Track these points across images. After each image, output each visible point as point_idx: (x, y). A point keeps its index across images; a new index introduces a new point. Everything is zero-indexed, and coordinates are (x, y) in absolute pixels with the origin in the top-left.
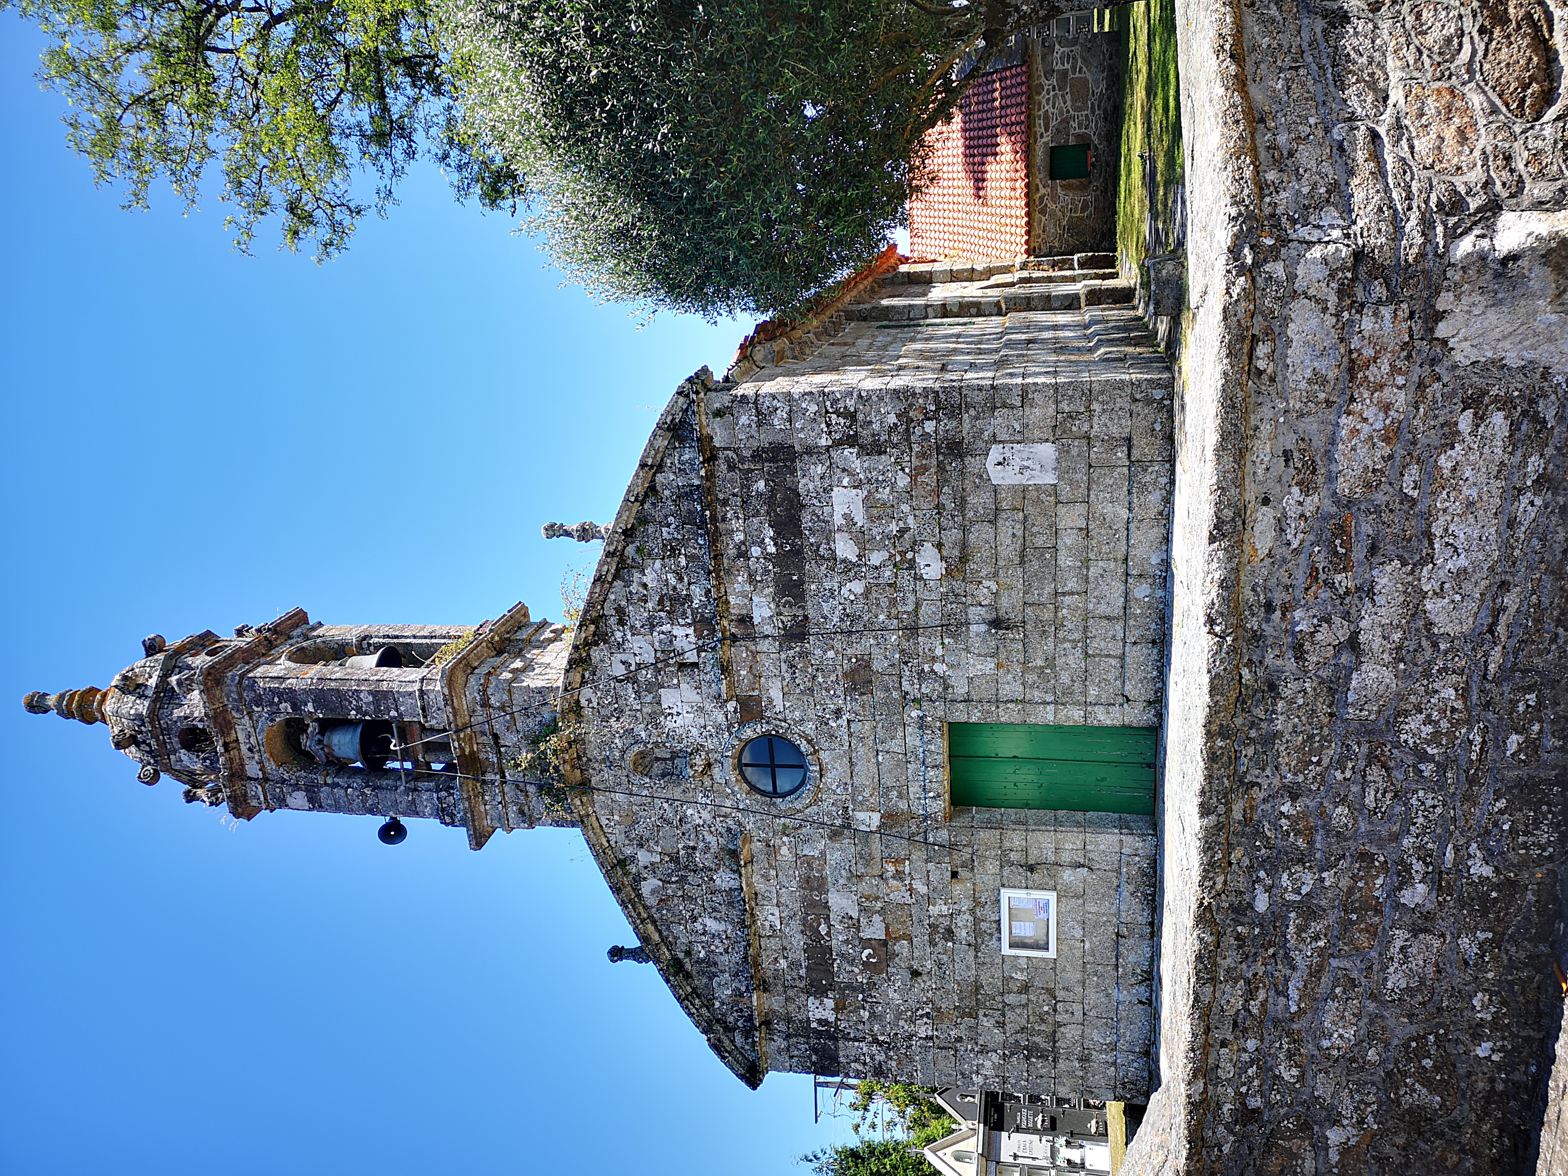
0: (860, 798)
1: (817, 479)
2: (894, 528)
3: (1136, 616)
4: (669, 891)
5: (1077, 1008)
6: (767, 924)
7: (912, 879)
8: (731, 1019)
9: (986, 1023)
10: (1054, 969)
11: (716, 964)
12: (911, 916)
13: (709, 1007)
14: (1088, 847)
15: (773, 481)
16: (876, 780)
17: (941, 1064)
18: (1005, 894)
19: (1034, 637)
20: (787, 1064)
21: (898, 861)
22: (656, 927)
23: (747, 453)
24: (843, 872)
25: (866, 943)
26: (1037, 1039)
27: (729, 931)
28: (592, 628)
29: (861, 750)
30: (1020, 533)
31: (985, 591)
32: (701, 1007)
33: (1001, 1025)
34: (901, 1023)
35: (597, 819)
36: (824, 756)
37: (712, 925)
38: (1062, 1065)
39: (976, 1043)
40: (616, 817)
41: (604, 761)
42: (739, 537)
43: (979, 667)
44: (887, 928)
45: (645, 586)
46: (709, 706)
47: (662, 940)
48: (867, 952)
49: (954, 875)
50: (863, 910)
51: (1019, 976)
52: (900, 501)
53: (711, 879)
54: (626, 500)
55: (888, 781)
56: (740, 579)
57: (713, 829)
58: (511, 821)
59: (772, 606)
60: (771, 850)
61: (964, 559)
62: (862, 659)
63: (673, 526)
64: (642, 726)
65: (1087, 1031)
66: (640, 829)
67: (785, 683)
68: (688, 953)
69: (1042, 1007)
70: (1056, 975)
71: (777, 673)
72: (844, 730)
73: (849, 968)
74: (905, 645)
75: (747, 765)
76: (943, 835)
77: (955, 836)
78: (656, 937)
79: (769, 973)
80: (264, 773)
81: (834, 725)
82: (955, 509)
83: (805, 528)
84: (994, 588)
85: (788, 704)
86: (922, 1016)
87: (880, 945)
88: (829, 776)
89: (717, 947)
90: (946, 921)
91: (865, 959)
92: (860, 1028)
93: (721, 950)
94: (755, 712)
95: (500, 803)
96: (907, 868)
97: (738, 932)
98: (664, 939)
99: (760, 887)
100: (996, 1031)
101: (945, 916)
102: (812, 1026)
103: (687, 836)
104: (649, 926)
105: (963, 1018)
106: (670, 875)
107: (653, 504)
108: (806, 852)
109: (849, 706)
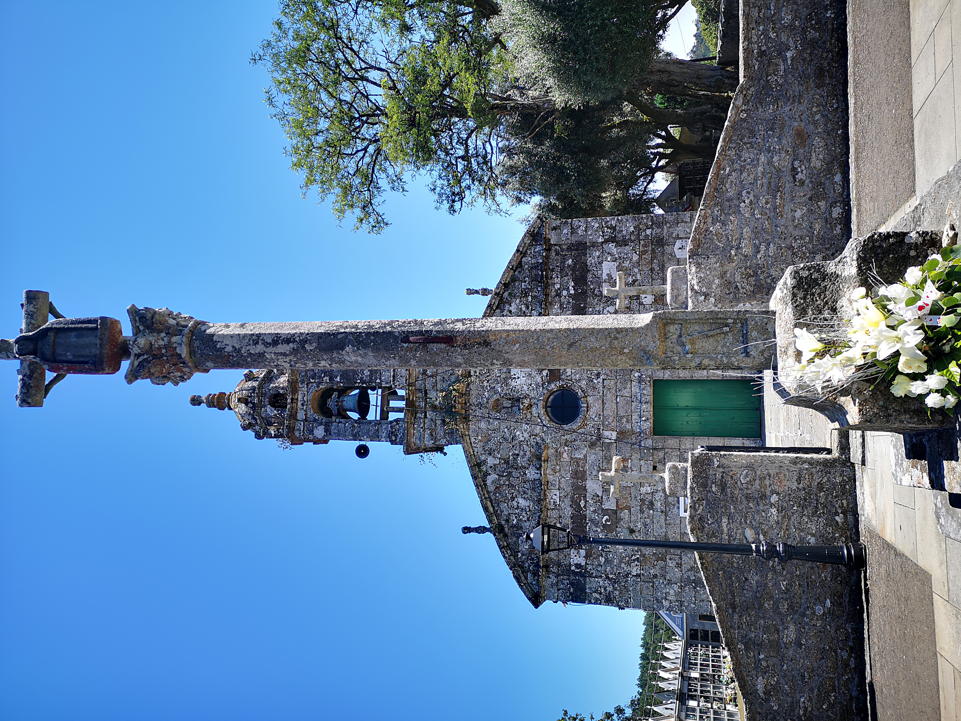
0: (607, 423)
1: (596, 258)
2: (630, 279)
4: (502, 482)
6: (552, 501)
7: (632, 471)
8: (526, 565)
9: (671, 564)
11: (522, 528)
12: (631, 494)
13: (516, 556)
15: (576, 259)
16: (615, 413)
17: (645, 592)
20: (556, 595)
21: (625, 460)
22: (492, 504)
23: (565, 247)
24: (595, 467)
25: (605, 512)
27: (531, 506)
29: (609, 396)
32: (511, 555)
33: (679, 565)
34: (623, 565)
35: (470, 439)
36: (590, 399)
37: (523, 503)
39: (665, 579)
40: (480, 438)
41: (477, 405)
42: (557, 286)
44: (617, 502)
45: (511, 312)
46: (534, 373)
48: (605, 518)
49: (655, 468)
50: (605, 491)
52: (634, 267)
53: (525, 474)
54: (508, 267)
55: (622, 413)
56: (556, 307)
57: (529, 443)
58: (425, 439)
60: (558, 455)
63: (527, 282)
64: (500, 385)
66: (491, 445)
68: (507, 521)
72: (601, 384)
73: (595, 529)
75: (549, 407)
76: (649, 443)
77: (656, 443)
78: (491, 509)
80: (306, 417)
81: (596, 382)
82: (659, 270)
83: (589, 281)
85: (573, 371)
86: (634, 560)
87: (613, 513)
88: (592, 410)
89: (523, 517)
90: (650, 497)
91: (604, 523)
92: (599, 569)
93: (525, 519)
94: (557, 376)
95: (422, 428)
96: (630, 464)
97: (536, 507)
98: (495, 511)
99: (550, 478)
100: (676, 570)
101: (649, 493)
102: (572, 569)
103: (515, 448)
104: (488, 502)
105: (658, 561)
106: (503, 472)
107: (519, 272)
108: (576, 456)
109: (604, 372)
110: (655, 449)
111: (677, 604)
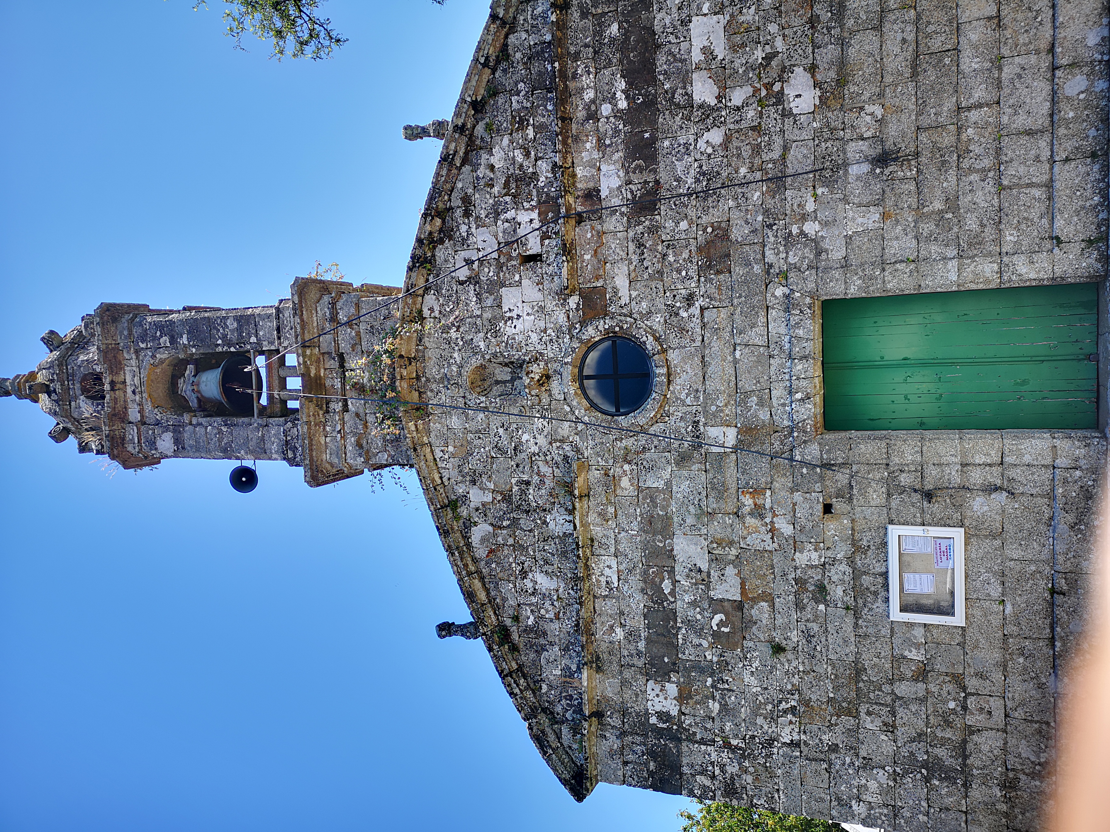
0: (713, 408)
1: (674, 10)
2: (759, 54)
3: (1067, 122)
4: (500, 539)
5: (996, 704)
6: (603, 579)
7: (775, 515)
8: (559, 709)
9: (871, 724)
10: (962, 645)
11: (545, 634)
12: (772, 567)
13: (536, 691)
14: (1007, 459)
15: (627, 22)
16: (732, 384)
17: (811, 782)
18: (894, 531)
19: (931, 172)
20: (620, 773)
21: (757, 492)
22: (484, 585)
24: (691, 508)
25: (717, 605)
26: (940, 752)
27: (561, 590)
28: (438, 222)
29: (716, 345)
30: (911, 37)
31: (868, 118)
32: (526, 689)
33: (890, 728)
34: (760, 720)
35: (432, 452)
36: (673, 356)
37: (543, 582)
38: (977, 793)
39: (857, 755)
40: (451, 449)
41: (441, 380)
42: (589, 95)
43: (860, 220)
44: (743, 584)
45: (492, 168)
46: (550, 305)
47: (490, 602)
49: (828, 509)
50: (715, 559)
51: (913, 654)
52: (766, 20)
53: (545, 522)
54: (476, 60)
55: (746, 383)
56: (588, 145)
57: (548, 458)
58: (348, 455)
59: (621, 173)
60: (611, 481)
61: (842, 82)
62: (719, 228)
63: (523, 93)
64: (481, 335)
65: (1012, 741)
66: (474, 463)
67: (632, 268)
68: (516, 619)
69: (945, 702)
70: (965, 654)
71: (624, 256)
72: (696, 321)
73: (696, 641)
74: (770, 203)
75: (588, 377)
76: (813, 451)
77: (829, 451)
78: (482, 596)
79: (604, 646)
80: (142, 416)
81: (685, 315)
82: (831, 19)
83: (660, 73)
84: (879, 111)
85: (634, 294)
86: (785, 712)
87: (734, 609)
88: (678, 381)
89: (547, 611)
90: (817, 574)
91: (715, 628)
92: (708, 726)
93: (551, 615)
94: (599, 307)
95: (339, 432)
96: (768, 501)
97: (571, 592)
98: (491, 600)
99: (597, 531)
100: (883, 737)
101: (816, 567)
102: (651, 722)
103: (521, 469)
104: (476, 581)
105: (839, 716)
106: (501, 519)
107: (504, 71)
108: (649, 484)
109: (703, 290)
110: (827, 466)
111: (886, 811)
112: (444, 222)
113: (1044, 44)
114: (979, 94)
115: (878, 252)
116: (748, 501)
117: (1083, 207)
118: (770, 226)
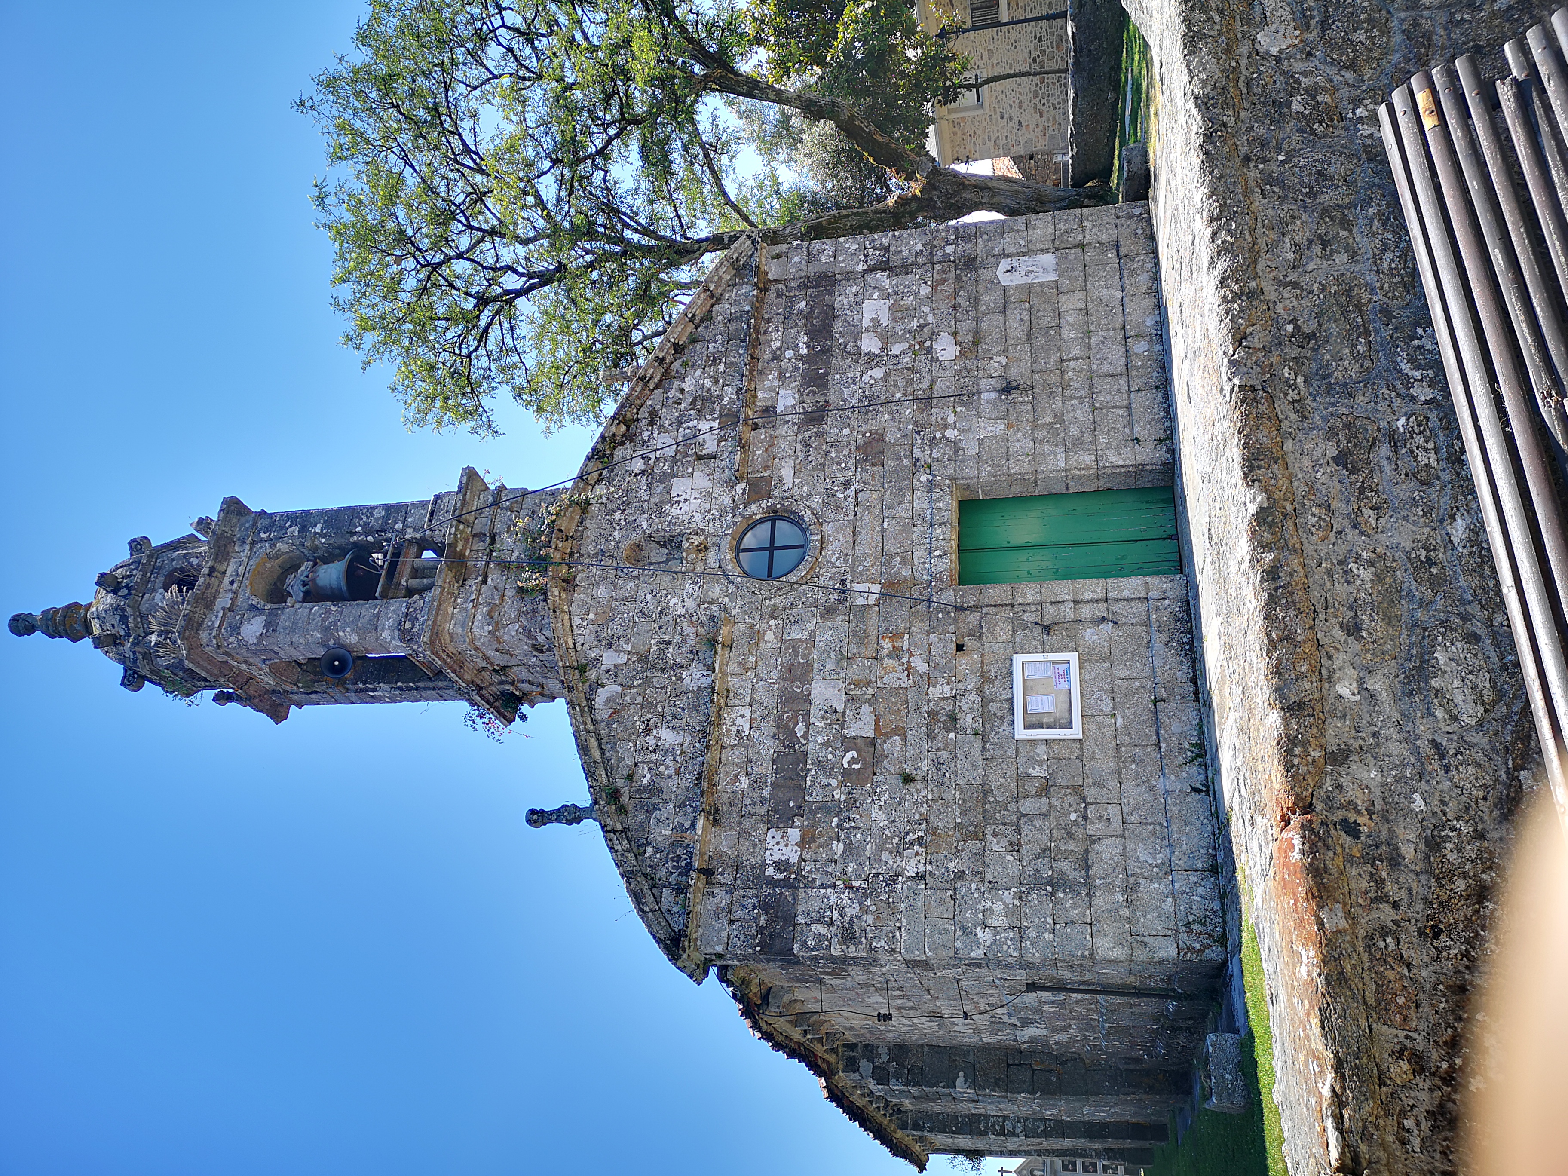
0: (861, 568)
1: (851, 296)
2: (915, 324)
3: (1138, 369)
4: (627, 698)
5: (1113, 811)
6: (734, 729)
7: (911, 655)
8: (662, 873)
10: (1080, 758)
11: (660, 791)
12: (907, 702)
13: (639, 854)
14: (1110, 595)
15: (813, 301)
16: (879, 549)
17: (935, 912)
18: (1018, 659)
19: (1042, 398)
20: (724, 934)
21: (896, 636)
22: (600, 744)
23: (793, 284)
24: (832, 655)
25: (849, 743)
26: (1064, 866)
27: (686, 744)
28: (623, 428)
29: (867, 518)
30: (1026, 318)
31: (996, 365)
32: (629, 850)
33: (1015, 848)
34: (885, 856)
35: (570, 619)
36: (828, 528)
37: (668, 737)
38: (1100, 900)
39: (983, 880)
40: (591, 616)
41: (596, 555)
42: (776, 344)
43: (989, 429)
44: (877, 722)
45: (682, 391)
46: (718, 490)
47: (603, 763)
48: (849, 755)
49: (960, 648)
50: (851, 699)
51: (1037, 772)
52: (921, 304)
53: (680, 679)
55: (891, 547)
56: (770, 377)
57: (694, 619)
58: (476, 623)
59: (797, 396)
60: (755, 636)
61: (976, 343)
62: (876, 433)
63: (719, 342)
64: (646, 516)
65: (1130, 846)
66: (614, 628)
67: (798, 462)
68: (630, 777)
69: (1067, 814)
70: (1084, 766)
71: (792, 453)
72: (851, 500)
73: (825, 781)
74: (919, 417)
75: (744, 551)
76: (949, 596)
77: (962, 596)
78: (596, 754)
79: (725, 797)
80: (234, 603)
81: (841, 496)
82: (969, 306)
83: (836, 332)
84: (1004, 361)
85: (797, 481)
86: (911, 843)
87: (866, 745)
88: (830, 547)
89: (667, 768)
90: (949, 705)
91: (846, 766)
92: (830, 870)
93: (671, 771)
94: (763, 492)
95: (473, 601)
96: (906, 643)
97: (697, 745)
98: (605, 762)
99: (734, 682)
100: (1009, 858)
101: (948, 698)
102: (767, 873)
103: (663, 630)
104: (593, 740)
105: (965, 841)
106: (634, 678)
107: (706, 327)
108: (794, 636)
109: (859, 477)
110: (959, 609)
111: (1011, 935)
112: (628, 429)
113: (1118, 325)
114: (1075, 352)
115: (1004, 450)
116: (887, 645)
117: (1153, 419)
118: (918, 432)
